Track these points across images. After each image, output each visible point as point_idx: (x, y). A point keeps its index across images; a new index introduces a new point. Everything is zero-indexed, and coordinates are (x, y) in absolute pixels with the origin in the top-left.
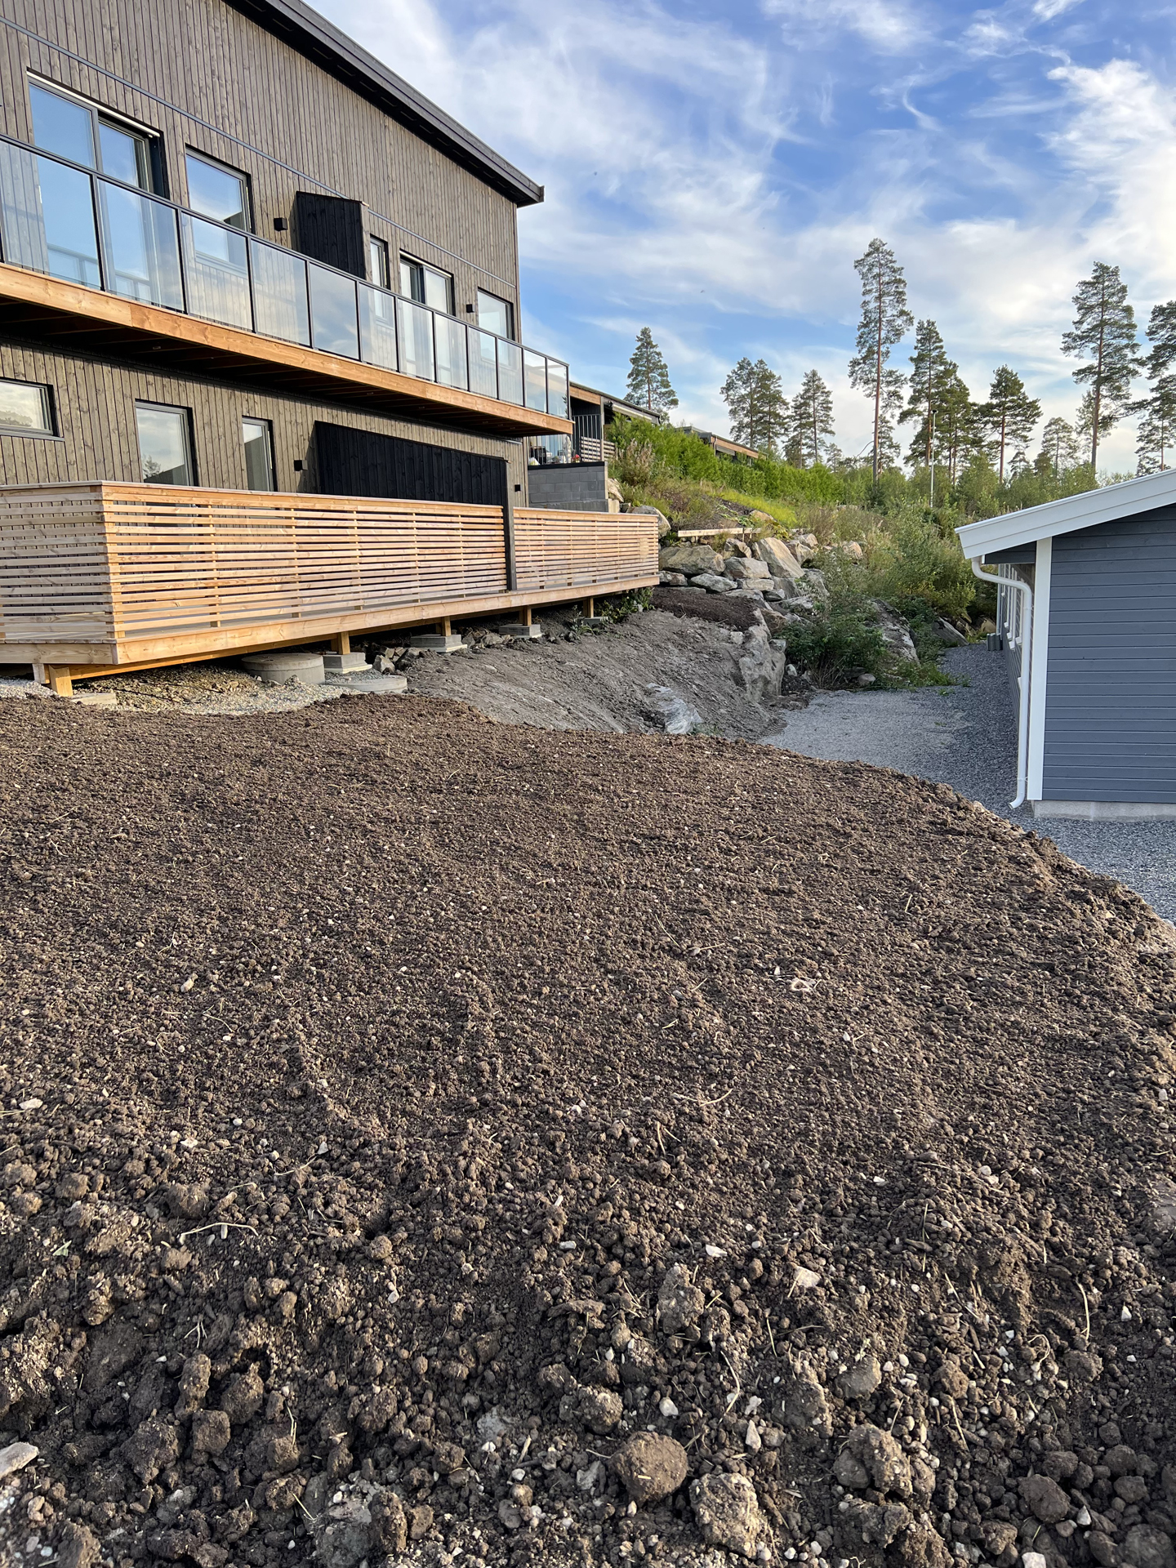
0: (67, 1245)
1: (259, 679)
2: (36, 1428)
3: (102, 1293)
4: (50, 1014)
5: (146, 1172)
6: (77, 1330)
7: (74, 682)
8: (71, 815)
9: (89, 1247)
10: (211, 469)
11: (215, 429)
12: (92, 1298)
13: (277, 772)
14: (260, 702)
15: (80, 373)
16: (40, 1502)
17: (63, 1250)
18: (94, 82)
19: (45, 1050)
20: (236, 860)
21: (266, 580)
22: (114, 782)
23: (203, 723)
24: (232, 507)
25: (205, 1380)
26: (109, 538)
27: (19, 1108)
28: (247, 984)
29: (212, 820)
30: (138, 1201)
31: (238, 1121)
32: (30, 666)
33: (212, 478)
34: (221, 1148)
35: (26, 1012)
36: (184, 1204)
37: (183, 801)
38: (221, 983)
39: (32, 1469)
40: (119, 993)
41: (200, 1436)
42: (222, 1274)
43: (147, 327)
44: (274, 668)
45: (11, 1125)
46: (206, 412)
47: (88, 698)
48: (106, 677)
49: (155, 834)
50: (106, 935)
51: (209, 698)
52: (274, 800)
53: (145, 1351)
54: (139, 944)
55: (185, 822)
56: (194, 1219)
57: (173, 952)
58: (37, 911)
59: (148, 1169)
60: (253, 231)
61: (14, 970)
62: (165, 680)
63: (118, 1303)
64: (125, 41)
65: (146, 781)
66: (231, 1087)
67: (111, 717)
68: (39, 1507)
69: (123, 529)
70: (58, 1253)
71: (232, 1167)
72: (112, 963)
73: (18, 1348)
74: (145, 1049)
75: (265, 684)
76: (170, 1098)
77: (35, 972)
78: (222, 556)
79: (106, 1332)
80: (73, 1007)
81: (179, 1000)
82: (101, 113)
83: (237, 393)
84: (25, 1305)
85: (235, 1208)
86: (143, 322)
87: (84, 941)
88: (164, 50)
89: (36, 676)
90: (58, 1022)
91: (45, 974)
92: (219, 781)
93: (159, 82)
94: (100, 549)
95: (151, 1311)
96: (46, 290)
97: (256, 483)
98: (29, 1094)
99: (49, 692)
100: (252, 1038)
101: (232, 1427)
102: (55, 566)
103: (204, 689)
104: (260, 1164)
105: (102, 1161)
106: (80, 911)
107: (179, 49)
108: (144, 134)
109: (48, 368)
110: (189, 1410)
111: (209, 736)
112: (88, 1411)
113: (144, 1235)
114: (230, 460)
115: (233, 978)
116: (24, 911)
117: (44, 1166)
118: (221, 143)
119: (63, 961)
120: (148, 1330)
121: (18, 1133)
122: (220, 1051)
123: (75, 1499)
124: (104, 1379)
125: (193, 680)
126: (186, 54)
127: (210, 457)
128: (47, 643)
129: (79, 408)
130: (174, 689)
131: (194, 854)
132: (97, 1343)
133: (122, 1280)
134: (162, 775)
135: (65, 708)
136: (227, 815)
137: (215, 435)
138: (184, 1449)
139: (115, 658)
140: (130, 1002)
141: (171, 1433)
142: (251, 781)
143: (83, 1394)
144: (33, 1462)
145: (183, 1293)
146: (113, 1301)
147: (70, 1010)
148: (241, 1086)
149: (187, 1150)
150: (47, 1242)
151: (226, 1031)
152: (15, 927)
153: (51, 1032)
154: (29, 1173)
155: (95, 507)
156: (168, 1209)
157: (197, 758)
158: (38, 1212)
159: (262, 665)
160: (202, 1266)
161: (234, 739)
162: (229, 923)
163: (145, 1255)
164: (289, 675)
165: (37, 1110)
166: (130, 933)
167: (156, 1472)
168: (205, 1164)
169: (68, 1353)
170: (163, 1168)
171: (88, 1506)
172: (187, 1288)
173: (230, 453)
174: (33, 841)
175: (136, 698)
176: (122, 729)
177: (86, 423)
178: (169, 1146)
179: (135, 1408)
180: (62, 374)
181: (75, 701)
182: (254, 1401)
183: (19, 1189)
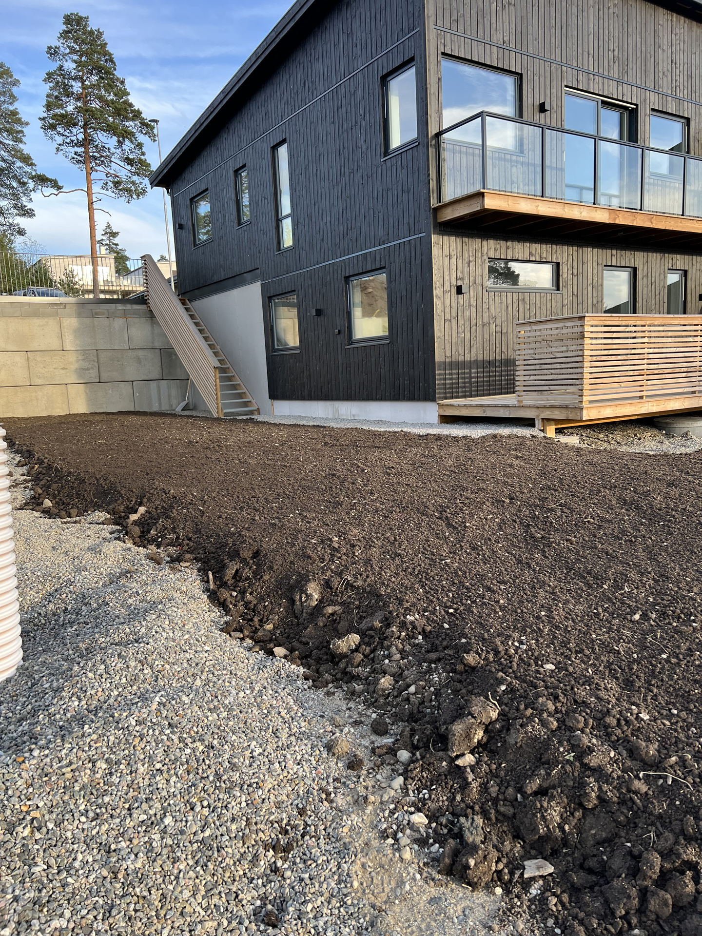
0: (573, 754)
1: (664, 432)
2: (552, 855)
3: (593, 791)
4: (556, 618)
5: (617, 726)
6: (577, 807)
7: (556, 429)
8: (560, 505)
9: (586, 761)
10: (645, 303)
11: (650, 278)
12: (587, 791)
13: (684, 492)
14: (665, 446)
15: (575, 253)
16: (554, 900)
17: (570, 757)
18: (601, 85)
19: (555, 637)
20: (663, 545)
21: (677, 370)
22: (583, 488)
23: (633, 457)
24: (659, 326)
25: (657, 869)
26: (586, 347)
27: (543, 667)
28: (675, 624)
29: (644, 517)
30: (613, 742)
31: (675, 712)
32: (534, 419)
33: (645, 308)
34: (665, 726)
35: (543, 613)
36: (643, 753)
37: (625, 504)
38: (657, 620)
39: (550, 878)
40: (594, 613)
41: (652, 902)
42: (668, 806)
43: (617, 222)
44: (675, 426)
45: (538, 675)
46: (645, 268)
47: (563, 439)
48: (572, 427)
49: (610, 521)
50: (585, 578)
51: (632, 443)
52: (684, 509)
53: (617, 835)
54: (605, 586)
55: (628, 517)
56: (649, 765)
57: (626, 595)
58: (545, 557)
59: (619, 724)
60: (688, 152)
61: (535, 588)
62: (606, 430)
63: (602, 800)
64: (620, 56)
65: (602, 490)
66: (669, 688)
67: (579, 450)
68: (554, 903)
69: (594, 341)
70: (567, 757)
71: (673, 740)
72: (589, 595)
73: (545, 804)
74: (612, 651)
75: (668, 435)
76: (628, 684)
77: (546, 591)
78: (651, 356)
79: (594, 815)
80: (568, 616)
81: (631, 625)
82: (603, 102)
83: (666, 255)
84: (548, 781)
85: (677, 768)
86: (615, 219)
87: (573, 579)
88: (643, 55)
89: (536, 425)
90: (561, 623)
91: (552, 593)
92: (647, 494)
93: (639, 75)
94: (580, 353)
95: (622, 813)
96: (563, 209)
97: (672, 310)
98: (547, 660)
99: (542, 434)
100: (680, 660)
101: (673, 905)
102: (554, 363)
103: (629, 437)
104: (692, 744)
105: (591, 711)
106: (569, 561)
107: (652, 53)
108: (626, 108)
109: (559, 252)
110: (646, 883)
111: (638, 466)
112: (582, 858)
113: (617, 764)
114: (657, 297)
115: (665, 619)
116: (538, 556)
117: (559, 705)
118: (673, 103)
119: (561, 588)
120: (620, 823)
121: (544, 681)
122: (660, 663)
123: (574, 907)
124: (592, 842)
125: (623, 431)
126: (657, 54)
127: (645, 296)
128: (545, 407)
129: (572, 274)
130: (611, 436)
131: (636, 537)
132: (588, 820)
133: (605, 787)
134: (611, 487)
135: (552, 444)
136: (654, 516)
137: (649, 282)
138: (641, 906)
139: (581, 416)
140: (601, 620)
141: (634, 892)
142: (667, 496)
143: (579, 846)
144: (550, 875)
145: (642, 809)
146: (598, 797)
147: (566, 618)
148: (675, 689)
149: (642, 720)
150: (561, 749)
151: (664, 652)
152: (534, 563)
153: (558, 628)
154: (551, 706)
155: (580, 330)
156: (633, 752)
157: (633, 479)
158: (556, 730)
159: (667, 423)
160: (654, 797)
161: (655, 469)
162: (661, 583)
163: (619, 777)
164: (685, 430)
165: (552, 671)
166: (600, 579)
167: (623, 912)
168: (655, 733)
169: (571, 818)
170: (629, 727)
171: (582, 915)
172: (645, 807)
173: (657, 293)
174: (541, 517)
175: (589, 440)
176: (585, 458)
177: (575, 282)
178: (632, 714)
179: (610, 868)
180: (565, 255)
181: (557, 440)
182: (689, 895)
183: (545, 714)
